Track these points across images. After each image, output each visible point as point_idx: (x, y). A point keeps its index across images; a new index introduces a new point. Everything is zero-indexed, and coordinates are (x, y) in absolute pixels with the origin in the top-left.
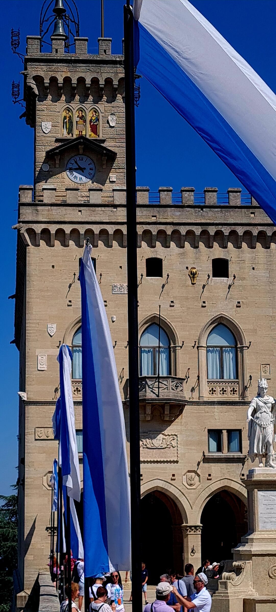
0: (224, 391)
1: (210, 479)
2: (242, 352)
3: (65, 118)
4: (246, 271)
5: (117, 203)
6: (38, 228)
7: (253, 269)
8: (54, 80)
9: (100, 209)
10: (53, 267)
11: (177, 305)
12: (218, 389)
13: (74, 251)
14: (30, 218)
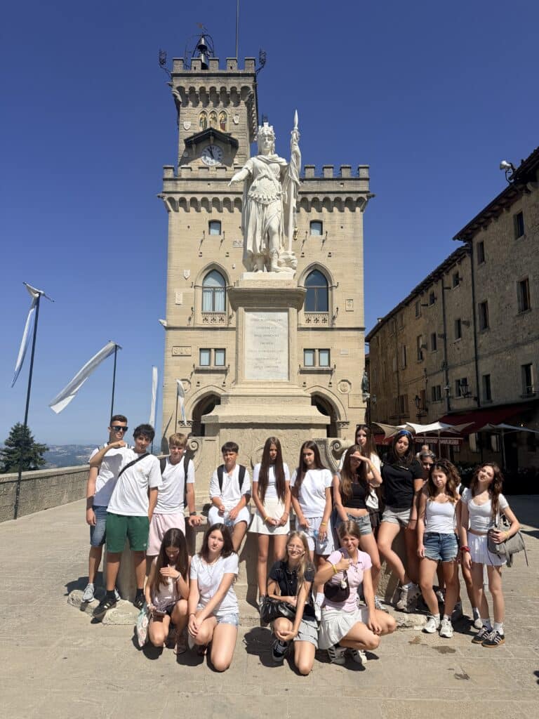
0: (317, 320)
1: (305, 386)
2: (332, 290)
3: (201, 119)
4: (337, 229)
6: (177, 197)
7: (342, 227)
8: (192, 89)
9: (224, 182)
10: (189, 227)
12: (313, 319)
13: (205, 215)
14: (170, 189)
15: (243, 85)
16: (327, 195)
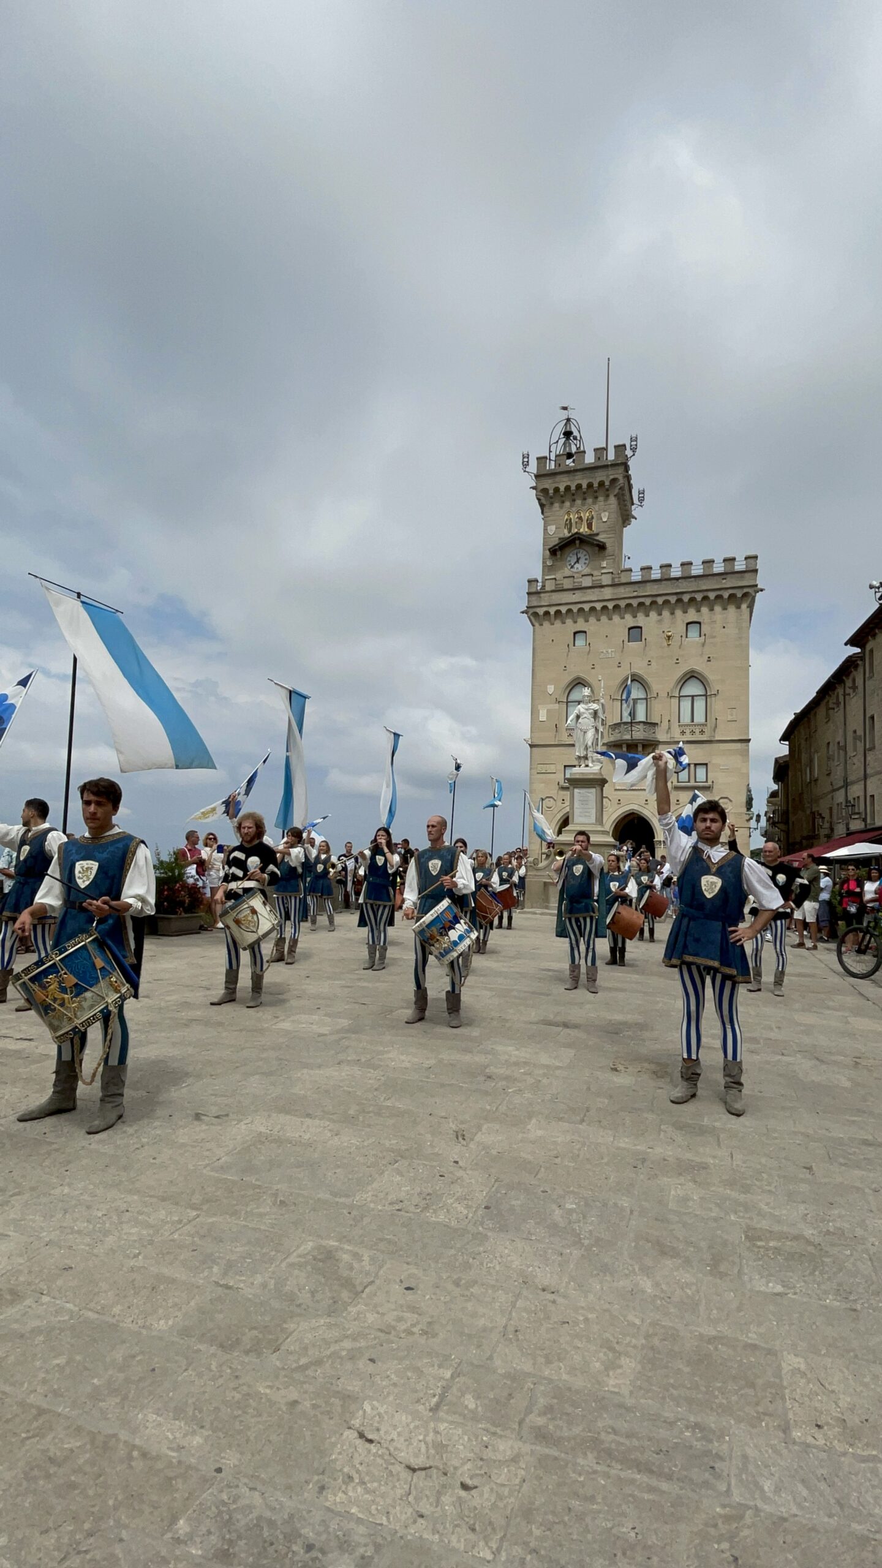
0: (693, 732)
2: (709, 699)
3: (567, 520)
4: (718, 630)
5: (604, 584)
6: (541, 611)
7: (724, 627)
8: (557, 490)
9: (590, 590)
10: (553, 640)
11: (653, 663)
12: (688, 731)
13: (570, 626)
14: (535, 604)
15: (612, 477)
16: (706, 594)
